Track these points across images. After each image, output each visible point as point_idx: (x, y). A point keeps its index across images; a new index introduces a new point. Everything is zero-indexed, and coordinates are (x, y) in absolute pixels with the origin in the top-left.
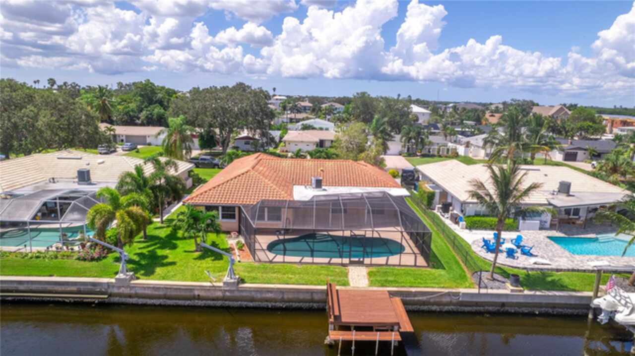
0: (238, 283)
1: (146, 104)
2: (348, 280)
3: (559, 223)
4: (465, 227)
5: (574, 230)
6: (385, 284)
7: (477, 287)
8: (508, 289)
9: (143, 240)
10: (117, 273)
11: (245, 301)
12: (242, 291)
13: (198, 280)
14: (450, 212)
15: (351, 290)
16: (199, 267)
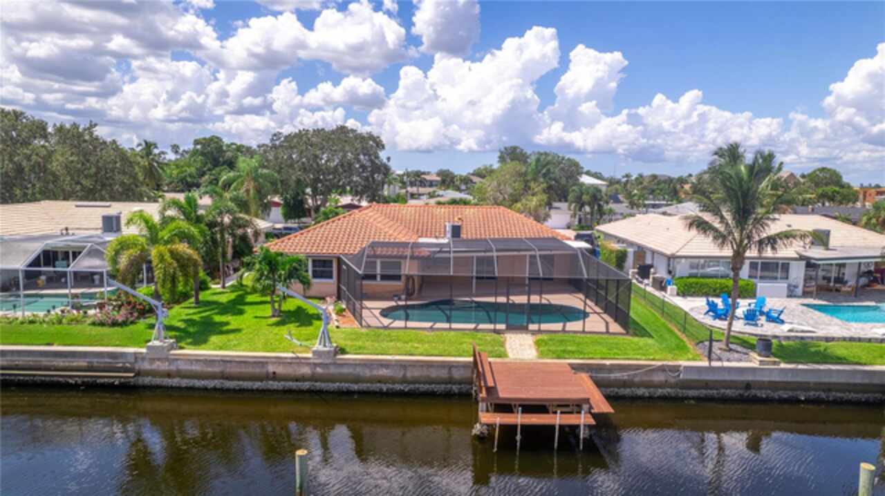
0: (336, 353)
1: (209, 165)
2: (505, 351)
3: (817, 291)
4: (675, 293)
5: (841, 298)
6: (562, 355)
7: (706, 359)
8: (754, 361)
9: (193, 305)
10: (149, 341)
11: (346, 381)
12: (342, 365)
13: (273, 351)
14: (651, 276)
15: (511, 363)
16: (276, 334)
